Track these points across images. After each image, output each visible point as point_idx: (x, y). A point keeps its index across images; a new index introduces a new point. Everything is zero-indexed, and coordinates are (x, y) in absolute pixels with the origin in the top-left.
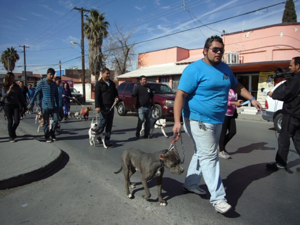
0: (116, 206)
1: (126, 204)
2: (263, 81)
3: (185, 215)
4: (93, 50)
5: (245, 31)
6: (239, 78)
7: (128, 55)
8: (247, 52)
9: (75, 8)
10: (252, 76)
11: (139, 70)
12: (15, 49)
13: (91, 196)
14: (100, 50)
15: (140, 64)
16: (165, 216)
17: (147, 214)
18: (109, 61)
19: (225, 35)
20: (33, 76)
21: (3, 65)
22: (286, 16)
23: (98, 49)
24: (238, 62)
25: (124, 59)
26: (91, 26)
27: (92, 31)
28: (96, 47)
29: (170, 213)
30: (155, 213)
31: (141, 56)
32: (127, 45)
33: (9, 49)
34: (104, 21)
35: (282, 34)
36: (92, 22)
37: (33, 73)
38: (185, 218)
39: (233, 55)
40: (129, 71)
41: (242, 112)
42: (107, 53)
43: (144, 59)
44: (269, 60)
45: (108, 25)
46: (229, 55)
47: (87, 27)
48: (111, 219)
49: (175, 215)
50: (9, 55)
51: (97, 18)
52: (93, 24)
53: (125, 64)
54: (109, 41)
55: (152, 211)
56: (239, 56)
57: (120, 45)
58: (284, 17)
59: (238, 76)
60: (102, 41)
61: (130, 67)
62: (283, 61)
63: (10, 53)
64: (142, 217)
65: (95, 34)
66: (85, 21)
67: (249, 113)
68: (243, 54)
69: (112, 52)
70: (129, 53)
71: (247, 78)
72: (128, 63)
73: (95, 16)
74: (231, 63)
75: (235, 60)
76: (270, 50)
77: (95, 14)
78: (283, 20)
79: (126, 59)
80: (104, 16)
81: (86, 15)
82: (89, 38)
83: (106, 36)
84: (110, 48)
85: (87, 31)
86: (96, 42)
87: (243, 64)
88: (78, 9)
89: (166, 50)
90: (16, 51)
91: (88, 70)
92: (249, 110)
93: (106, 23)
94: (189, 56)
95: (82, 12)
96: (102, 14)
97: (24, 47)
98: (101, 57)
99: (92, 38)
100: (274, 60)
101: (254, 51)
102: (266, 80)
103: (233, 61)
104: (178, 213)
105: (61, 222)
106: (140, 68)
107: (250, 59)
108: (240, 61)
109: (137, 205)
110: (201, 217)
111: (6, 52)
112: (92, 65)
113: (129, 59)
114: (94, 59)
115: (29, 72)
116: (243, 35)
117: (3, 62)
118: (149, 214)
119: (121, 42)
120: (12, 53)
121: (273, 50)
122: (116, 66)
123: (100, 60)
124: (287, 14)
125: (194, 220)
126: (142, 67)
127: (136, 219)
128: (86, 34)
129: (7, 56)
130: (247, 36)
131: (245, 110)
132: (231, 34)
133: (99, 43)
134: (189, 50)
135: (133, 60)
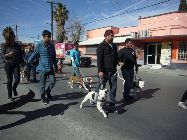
0: (57, 127)
1: (64, 125)
2: (164, 48)
3: (100, 133)
4: (59, 28)
5: (154, 16)
6: (149, 46)
7: (81, 32)
8: (154, 30)
9: (48, 2)
10: (158, 45)
11: (87, 40)
12: (12, 28)
13: (43, 120)
14: (63, 28)
15: (88, 37)
16: (87, 134)
17: (76, 132)
18: (69, 35)
19: (141, 19)
20: (22, 44)
21: (4, 37)
22: (181, 7)
23: (62, 27)
24: (149, 36)
25: (78, 34)
26: (58, 13)
27: (58, 16)
28: (61, 26)
29: (91, 132)
30: (81, 131)
31: (89, 32)
32: (80, 25)
33: (7, 27)
34: (66, 10)
35: (177, 18)
36: (59, 10)
37: (22, 43)
38: (100, 135)
39: (145, 31)
40: (81, 42)
41: (151, 68)
42: (68, 30)
43: (91, 34)
44: (168, 34)
45: (68, 12)
46: (143, 31)
47: (55, 14)
48: (52, 135)
49: (94, 133)
50: (7, 31)
51: (62, 8)
52: (59, 12)
53: (78, 37)
54: (69, 22)
55: (80, 131)
56: (150, 32)
57: (75, 25)
58: (179, 8)
59: (149, 45)
60: (65, 22)
61: (82, 39)
62: (177, 35)
63: (8, 30)
64: (73, 134)
65: (60, 18)
66: (54, 10)
67: (155, 68)
68: (152, 31)
69: (71, 30)
70: (81, 30)
71: (155, 46)
72: (80, 36)
73: (60, 7)
74: (144, 36)
75: (147, 34)
76: (169, 28)
77: (60, 5)
78: (179, 10)
79: (79, 34)
80: (66, 7)
81: (54, 6)
82: (56, 21)
83: (67, 19)
84: (69, 27)
85: (55, 16)
86: (61, 23)
87: (152, 37)
88: (50, 2)
89: (104, 28)
90: (12, 29)
91: (55, 41)
92: (155, 67)
93: (67, 11)
94: (119, 32)
95: (52, 4)
96: (65, 6)
97: (17, 26)
98: (64, 32)
99: (58, 21)
100: (171, 35)
101: (159, 29)
102: (166, 47)
103: (145, 35)
104: (96, 132)
105: (19, 136)
106: (88, 39)
107: (156, 34)
108: (150, 35)
109: (71, 126)
110: (111, 135)
111: (6, 29)
112: (58, 38)
113: (81, 34)
114: (59, 34)
115: (19, 42)
116: (152, 18)
117: (4, 36)
118: (77, 133)
119: (76, 23)
120: (9, 30)
121: (171, 28)
122: (73, 38)
123: (63, 34)
124: (181, 6)
125: (106, 137)
126: (89, 39)
127: (68, 135)
128: (55, 18)
129: (6, 32)
130: (155, 19)
131: (153, 66)
132: (144, 18)
133: (63, 24)
134: (118, 28)
135: (84, 34)
